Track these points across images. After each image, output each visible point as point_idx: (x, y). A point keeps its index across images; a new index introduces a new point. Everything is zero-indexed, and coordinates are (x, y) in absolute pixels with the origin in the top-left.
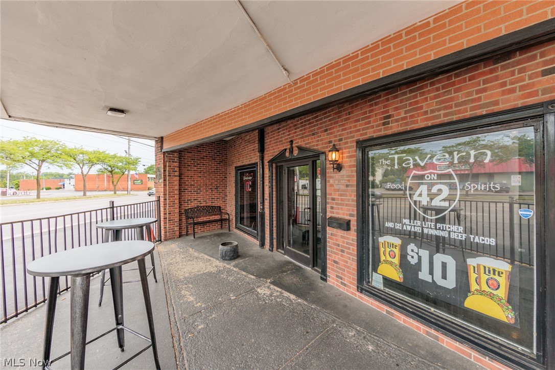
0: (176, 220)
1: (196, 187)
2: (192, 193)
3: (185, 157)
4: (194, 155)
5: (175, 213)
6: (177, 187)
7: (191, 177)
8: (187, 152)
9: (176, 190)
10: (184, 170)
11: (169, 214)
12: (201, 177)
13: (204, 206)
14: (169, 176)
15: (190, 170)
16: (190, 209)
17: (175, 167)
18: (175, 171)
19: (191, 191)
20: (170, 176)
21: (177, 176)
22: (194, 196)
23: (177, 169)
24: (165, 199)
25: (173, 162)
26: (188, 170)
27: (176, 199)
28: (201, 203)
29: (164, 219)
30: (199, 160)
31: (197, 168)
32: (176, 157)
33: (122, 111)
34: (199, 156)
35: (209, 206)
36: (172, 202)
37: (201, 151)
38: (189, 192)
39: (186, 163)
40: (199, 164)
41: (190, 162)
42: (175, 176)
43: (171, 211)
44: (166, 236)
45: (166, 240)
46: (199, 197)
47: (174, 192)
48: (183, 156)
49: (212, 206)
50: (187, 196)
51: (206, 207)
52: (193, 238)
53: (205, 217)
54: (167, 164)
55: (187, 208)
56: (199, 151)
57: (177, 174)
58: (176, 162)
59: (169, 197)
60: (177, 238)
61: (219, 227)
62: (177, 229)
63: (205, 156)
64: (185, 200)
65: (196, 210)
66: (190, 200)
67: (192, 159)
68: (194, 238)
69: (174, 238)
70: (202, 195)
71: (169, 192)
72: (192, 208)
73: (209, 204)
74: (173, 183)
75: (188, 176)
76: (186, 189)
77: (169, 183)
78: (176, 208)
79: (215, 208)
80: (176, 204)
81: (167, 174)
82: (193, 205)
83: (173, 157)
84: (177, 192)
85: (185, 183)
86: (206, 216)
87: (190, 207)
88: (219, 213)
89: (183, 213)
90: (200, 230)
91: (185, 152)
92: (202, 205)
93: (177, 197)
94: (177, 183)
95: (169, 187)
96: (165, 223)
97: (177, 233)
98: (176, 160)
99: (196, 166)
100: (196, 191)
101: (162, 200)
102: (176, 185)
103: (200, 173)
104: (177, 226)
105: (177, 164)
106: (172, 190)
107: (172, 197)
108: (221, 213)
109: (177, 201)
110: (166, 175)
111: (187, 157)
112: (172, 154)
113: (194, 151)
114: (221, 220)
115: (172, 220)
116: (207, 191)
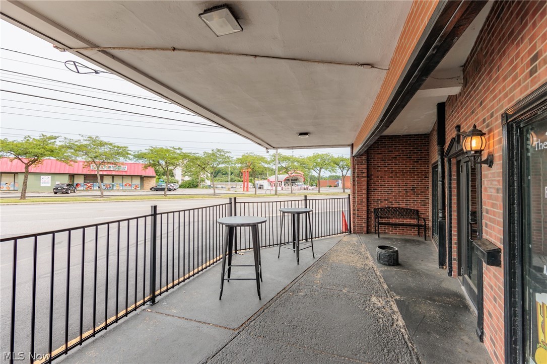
0: (364, 217)
1: (387, 187)
2: (382, 194)
3: (374, 158)
4: (385, 156)
5: (363, 210)
6: (365, 187)
7: (382, 177)
8: (377, 154)
9: (364, 189)
10: (373, 171)
11: (357, 210)
12: (392, 177)
13: (396, 208)
14: (357, 177)
15: (379, 171)
16: (380, 208)
17: (363, 168)
18: (364, 173)
19: (381, 192)
20: (359, 177)
21: (365, 177)
22: (385, 196)
23: (365, 171)
24: (354, 198)
25: (361, 164)
26: (377, 171)
27: (364, 198)
28: (393, 204)
29: (353, 214)
30: (390, 160)
31: (388, 169)
32: (364, 160)
33: (306, 134)
34: (391, 156)
35: (403, 208)
36: (360, 200)
37: (392, 151)
38: (379, 192)
39: (376, 165)
40: (390, 164)
41: (380, 162)
42: (363, 177)
43: (360, 208)
44: (354, 229)
45: (354, 233)
46: (390, 198)
47: (362, 191)
48: (372, 158)
49: (406, 209)
50: (376, 196)
51: (399, 208)
52: (377, 237)
53: (397, 219)
54: (356, 166)
55: (376, 207)
56: (390, 151)
57: (365, 175)
58: (364, 164)
59: (358, 196)
60: (365, 233)
61: (416, 233)
62: (365, 225)
63: (398, 155)
64: (374, 200)
65: (386, 210)
66: (380, 200)
67: (382, 160)
68: (379, 237)
69: (362, 233)
70: (393, 196)
71: (357, 191)
72: (382, 208)
73: (403, 206)
74: (361, 183)
75: (378, 177)
76: (376, 189)
77: (357, 183)
78: (364, 206)
79: (411, 211)
80: (364, 202)
81: (356, 175)
82: (384, 204)
83: (361, 160)
84: (365, 192)
85: (375, 183)
86: (399, 219)
87: (379, 207)
88: (416, 217)
89: (372, 212)
90: (392, 231)
91: (375, 154)
92: (394, 206)
93: (365, 196)
94: (365, 183)
95: (357, 187)
96: (354, 218)
97: (365, 229)
98: (364, 163)
99: (386, 167)
100: (386, 192)
101: (351, 197)
102: (364, 185)
103: (391, 173)
104: (365, 223)
105: (365, 166)
106: (360, 190)
107: (360, 196)
108: (419, 218)
109: (365, 200)
110: (355, 177)
111: (377, 158)
112: (361, 158)
113: (385, 151)
114: (419, 226)
115: (360, 216)
116: (400, 192)
